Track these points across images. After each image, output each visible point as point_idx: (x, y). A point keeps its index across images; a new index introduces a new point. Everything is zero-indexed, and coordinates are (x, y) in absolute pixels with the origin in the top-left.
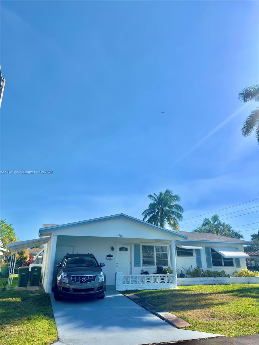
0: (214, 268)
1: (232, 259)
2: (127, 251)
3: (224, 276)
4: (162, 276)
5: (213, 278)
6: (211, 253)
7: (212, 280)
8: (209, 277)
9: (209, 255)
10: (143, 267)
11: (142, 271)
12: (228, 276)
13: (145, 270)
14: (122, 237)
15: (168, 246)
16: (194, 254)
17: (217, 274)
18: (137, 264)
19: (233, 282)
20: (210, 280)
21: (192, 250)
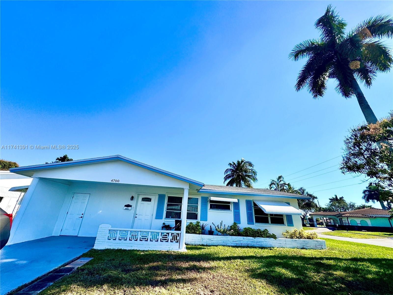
0: (256, 225)
1: (282, 215)
2: (151, 201)
3: (268, 237)
4: (165, 233)
5: (252, 238)
6: (254, 207)
7: (249, 240)
8: (245, 236)
9: (251, 210)
10: (166, 220)
11: (164, 224)
12: (274, 237)
13: (167, 224)
14: (117, 182)
15: (199, 198)
16: (232, 207)
17: (258, 233)
18: (159, 216)
19: (280, 244)
20: (247, 240)
21: (229, 203)
